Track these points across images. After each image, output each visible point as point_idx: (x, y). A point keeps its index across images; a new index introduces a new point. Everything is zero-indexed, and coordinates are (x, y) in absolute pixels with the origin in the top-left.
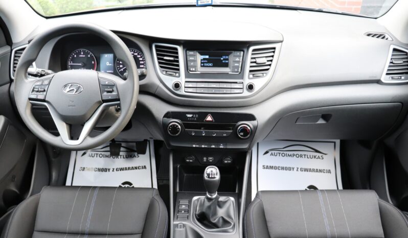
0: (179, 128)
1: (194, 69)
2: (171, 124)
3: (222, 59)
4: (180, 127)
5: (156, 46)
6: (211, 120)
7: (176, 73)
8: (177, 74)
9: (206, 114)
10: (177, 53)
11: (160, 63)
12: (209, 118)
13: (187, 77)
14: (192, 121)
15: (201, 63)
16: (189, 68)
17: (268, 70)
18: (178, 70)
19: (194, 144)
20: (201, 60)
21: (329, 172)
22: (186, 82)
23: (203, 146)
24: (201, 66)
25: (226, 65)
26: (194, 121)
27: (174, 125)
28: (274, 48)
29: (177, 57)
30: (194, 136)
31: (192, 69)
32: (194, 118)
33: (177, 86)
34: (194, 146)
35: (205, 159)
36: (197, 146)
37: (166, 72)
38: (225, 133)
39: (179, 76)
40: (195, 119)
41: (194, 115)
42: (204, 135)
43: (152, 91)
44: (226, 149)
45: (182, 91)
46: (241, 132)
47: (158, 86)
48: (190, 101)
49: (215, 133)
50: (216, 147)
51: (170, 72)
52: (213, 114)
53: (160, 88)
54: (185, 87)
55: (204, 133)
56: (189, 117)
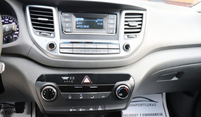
0: (54, 92)
1: (69, 30)
2: (45, 88)
3: (97, 21)
4: (55, 90)
5: (30, 8)
6: (89, 82)
7: (50, 34)
8: (52, 35)
9: (83, 76)
10: (52, 15)
11: (33, 24)
13: (61, 38)
14: (68, 83)
15: (77, 25)
16: (64, 29)
18: (53, 31)
19: (71, 108)
20: (76, 22)
21: (161, 114)
22: (61, 43)
23: (81, 110)
24: (76, 28)
25: (101, 27)
26: (70, 83)
27: (49, 89)
28: (142, 14)
29: (52, 19)
30: (70, 99)
31: (67, 30)
32: (71, 80)
33: (52, 46)
34: (71, 110)
36: (74, 110)
37: (40, 32)
38: (104, 95)
39: (54, 37)
40: (72, 81)
41: (71, 78)
42: (81, 98)
43: (25, 53)
44: (105, 110)
45: (57, 52)
47: (31, 48)
49: (93, 95)
50: (95, 110)
51: (44, 32)
52: (90, 76)
53: (34, 49)
54: (60, 48)
55: (81, 96)
56: (65, 80)
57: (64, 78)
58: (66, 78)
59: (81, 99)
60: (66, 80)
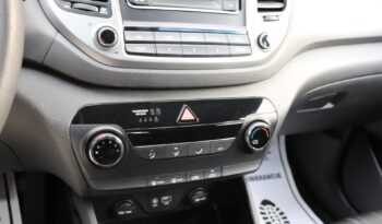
0: (119, 146)
1: (142, 1)
2: (97, 139)
4: (119, 140)
6: (192, 118)
7: (99, 7)
8: (103, 10)
12: (187, 115)
13: (125, 17)
14: (148, 124)
17: (280, 10)
19: (153, 179)
21: (279, 176)
22: (127, 29)
23: (174, 181)
26: (154, 124)
27: (106, 140)
30: (153, 160)
32: (153, 117)
33: (107, 37)
34: (154, 184)
35: (155, 201)
36: (161, 183)
37: (73, 3)
38: (223, 144)
39: (109, 15)
40: (156, 119)
41: (152, 110)
42: (176, 154)
45: (119, 51)
46: (255, 137)
47: (53, 42)
48: (141, 75)
49: (201, 148)
50: (202, 178)
52: (193, 105)
53: (59, 45)
54: (127, 42)
55: (176, 150)
56: (140, 116)
57: (139, 112)
58: (143, 112)
59: (177, 158)
60: (143, 117)
